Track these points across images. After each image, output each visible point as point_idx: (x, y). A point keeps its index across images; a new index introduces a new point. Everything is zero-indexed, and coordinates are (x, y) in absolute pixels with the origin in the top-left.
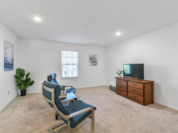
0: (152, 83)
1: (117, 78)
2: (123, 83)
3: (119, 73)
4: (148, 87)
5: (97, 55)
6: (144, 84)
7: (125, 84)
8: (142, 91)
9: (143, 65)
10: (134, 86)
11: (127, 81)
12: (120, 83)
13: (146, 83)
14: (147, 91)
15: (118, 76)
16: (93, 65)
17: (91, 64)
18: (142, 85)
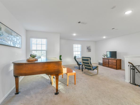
0: (120, 60)
1: (103, 58)
2: (106, 61)
3: (104, 56)
4: (118, 62)
5: (91, 46)
6: (116, 60)
7: (108, 61)
8: (116, 63)
9: (116, 52)
10: (112, 61)
11: (109, 59)
12: (105, 61)
13: (117, 60)
14: (118, 64)
15: (103, 57)
16: (89, 52)
17: (87, 51)
18: (116, 61)
